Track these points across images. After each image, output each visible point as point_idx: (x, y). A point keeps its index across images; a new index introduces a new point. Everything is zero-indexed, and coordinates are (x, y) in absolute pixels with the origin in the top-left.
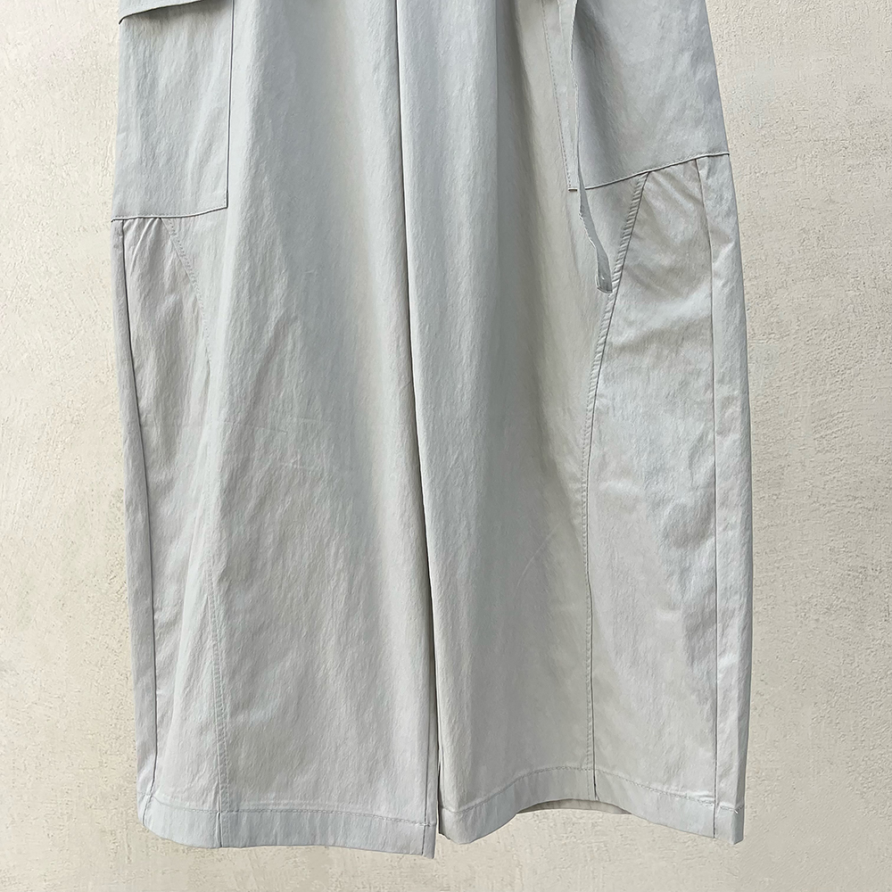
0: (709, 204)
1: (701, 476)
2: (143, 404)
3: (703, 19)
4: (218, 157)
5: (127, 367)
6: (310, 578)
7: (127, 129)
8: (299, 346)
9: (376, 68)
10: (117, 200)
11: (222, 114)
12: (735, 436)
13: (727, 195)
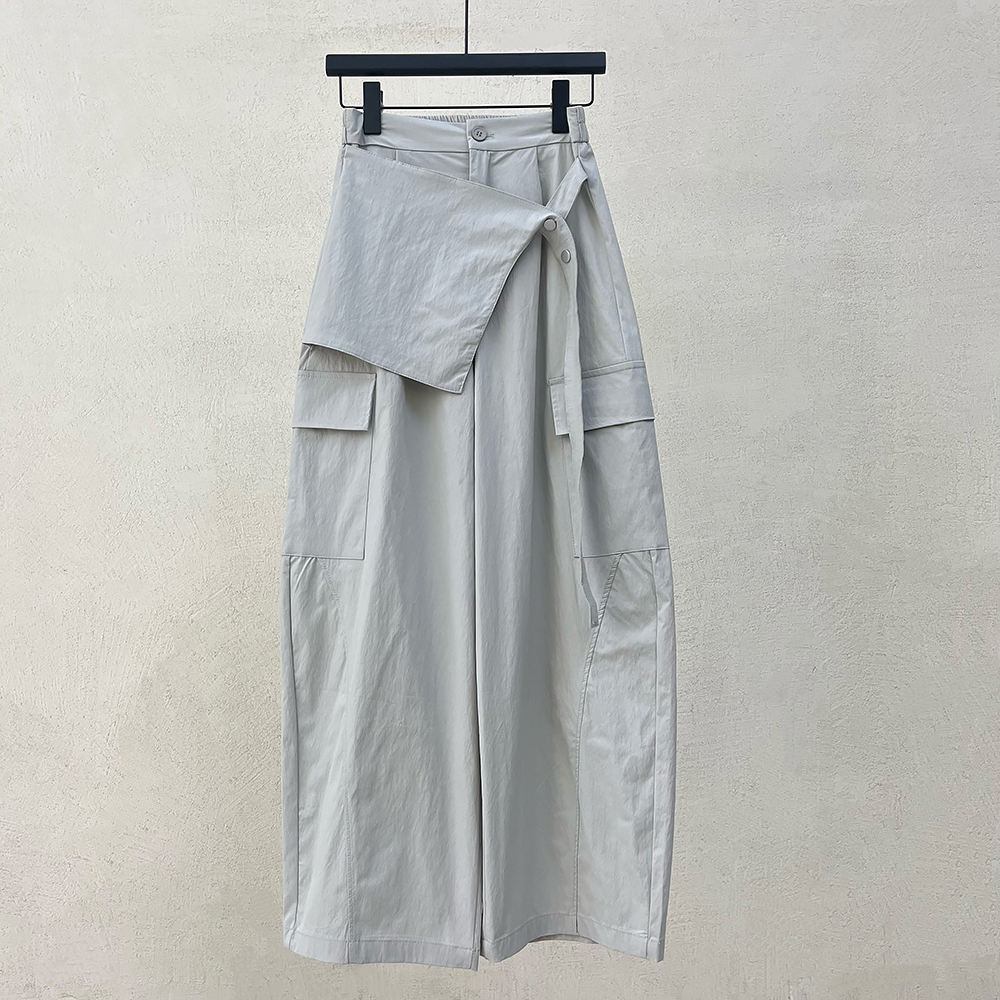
0: (656, 578)
1: (647, 740)
2: (297, 675)
3: (657, 468)
4: (358, 526)
5: (288, 650)
6: (406, 795)
7: (295, 498)
8: (406, 650)
9: (461, 482)
10: (287, 543)
11: (363, 498)
12: (667, 717)
13: (667, 573)
